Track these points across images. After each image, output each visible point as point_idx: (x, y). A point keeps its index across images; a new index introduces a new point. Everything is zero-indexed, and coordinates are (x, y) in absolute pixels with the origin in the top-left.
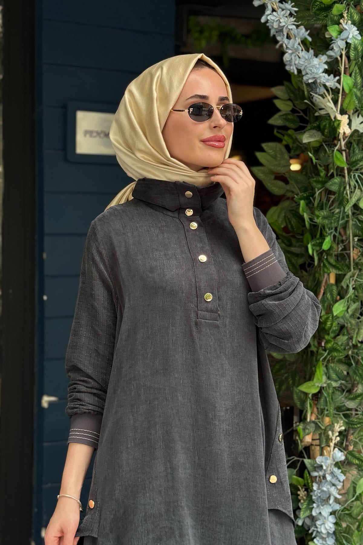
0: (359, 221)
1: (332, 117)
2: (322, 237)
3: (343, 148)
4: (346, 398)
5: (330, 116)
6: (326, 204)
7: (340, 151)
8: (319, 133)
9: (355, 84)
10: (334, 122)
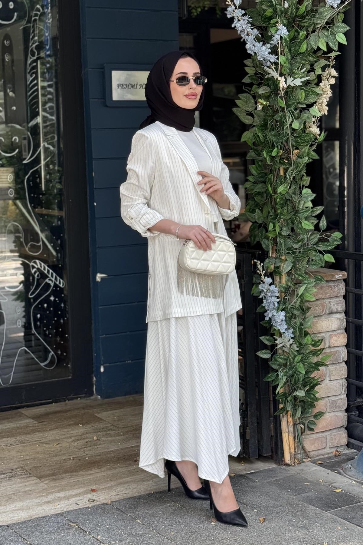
0: (295, 137)
1: (276, 79)
2: (273, 147)
3: (283, 96)
4: (293, 242)
5: (274, 78)
6: (275, 129)
7: (281, 97)
8: (268, 87)
9: (287, 59)
10: (276, 81)
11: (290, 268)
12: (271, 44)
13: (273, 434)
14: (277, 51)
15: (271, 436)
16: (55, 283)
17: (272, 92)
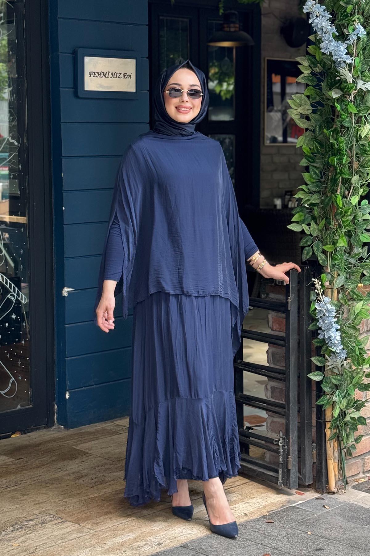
3: (353, 100)
4: (349, 256)
5: (346, 80)
11: (343, 283)
12: (347, 44)
13: (315, 461)
15: (313, 463)
16: (17, 300)
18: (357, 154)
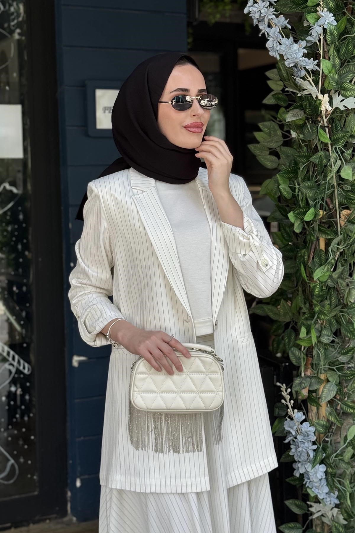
0: (344, 190)
1: (314, 97)
3: (326, 125)
4: (339, 353)
7: (323, 127)
8: (302, 111)
10: (315, 101)
11: (333, 394)
12: (307, 42)
14: (317, 54)
16: (17, 369)
17: (307, 119)
18: (341, 204)
